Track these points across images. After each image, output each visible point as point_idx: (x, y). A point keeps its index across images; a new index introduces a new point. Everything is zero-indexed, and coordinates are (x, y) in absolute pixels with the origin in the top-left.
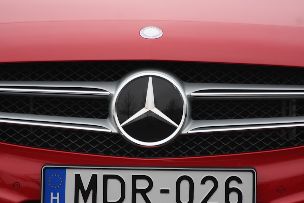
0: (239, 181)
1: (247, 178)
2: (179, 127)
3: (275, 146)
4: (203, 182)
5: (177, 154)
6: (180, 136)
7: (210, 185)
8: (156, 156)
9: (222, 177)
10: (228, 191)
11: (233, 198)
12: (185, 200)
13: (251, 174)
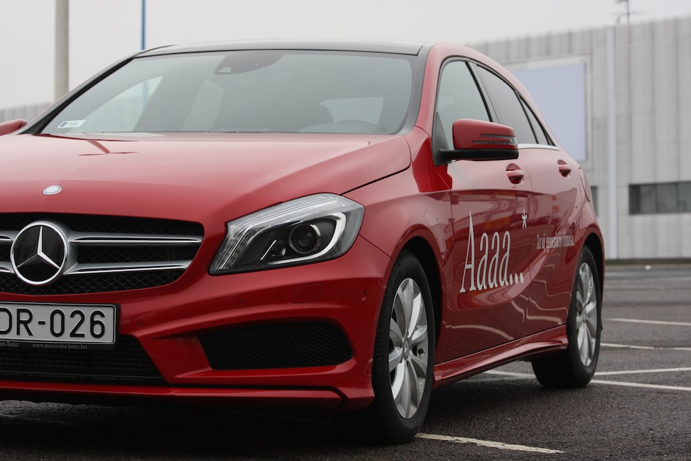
0: (102, 315)
1: (109, 312)
2: (60, 269)
3: (140, 286)
4: (72, 315)
5: (60, 292)
6: (62, 277)
7: (78, 318)
8: (43, 293)
9: (88, 311)
10: (93, 323)
11: (97, 329)
12: (57, 330)
13: (112, 309)
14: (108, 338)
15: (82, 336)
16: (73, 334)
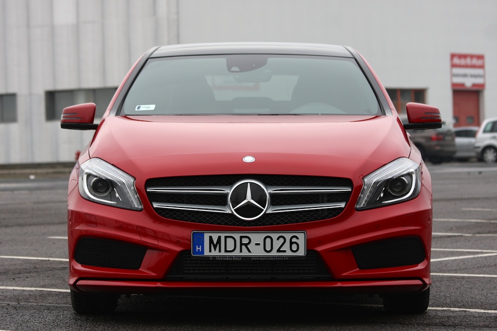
0: (297, 238)
1: (301, 236)
2: (265, 210)
3: (316, 219)
4: (278, 239)
5: (264, 224)
6: (265, 215)
7: (282, 240)
8: (253, 225)
9: (288, 236)
10: (291, 243)
11: (294, 247)
12: (268, 249)
13: (303, 234)
14: (301, 252)
15: (285, 251)
16: (279, 251)
